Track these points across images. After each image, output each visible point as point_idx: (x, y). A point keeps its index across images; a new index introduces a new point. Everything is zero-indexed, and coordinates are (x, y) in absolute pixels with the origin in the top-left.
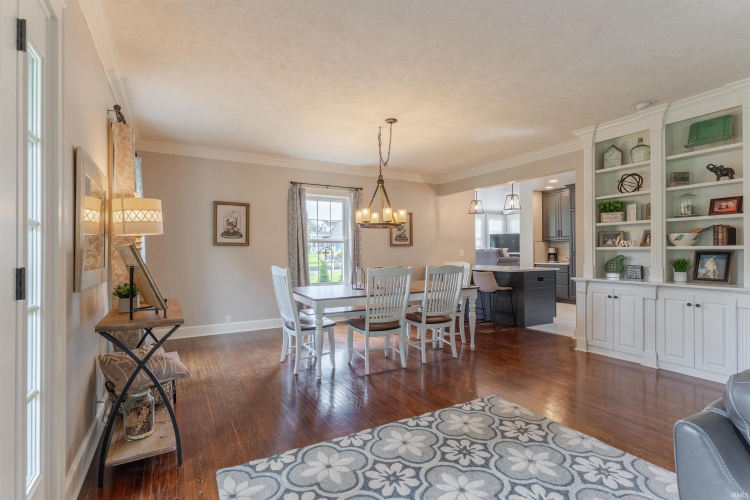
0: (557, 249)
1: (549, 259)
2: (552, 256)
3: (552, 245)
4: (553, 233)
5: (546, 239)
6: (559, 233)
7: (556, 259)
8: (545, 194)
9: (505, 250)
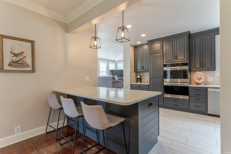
0: (141, 76)
1: (137, 81)
2: (139, 80)
3: (138, 74)
4: (139, 68)
5: (136, 71)
6: (143, 68)
7: (141, 81)
8: (136, 47)
9: (116, 76)
